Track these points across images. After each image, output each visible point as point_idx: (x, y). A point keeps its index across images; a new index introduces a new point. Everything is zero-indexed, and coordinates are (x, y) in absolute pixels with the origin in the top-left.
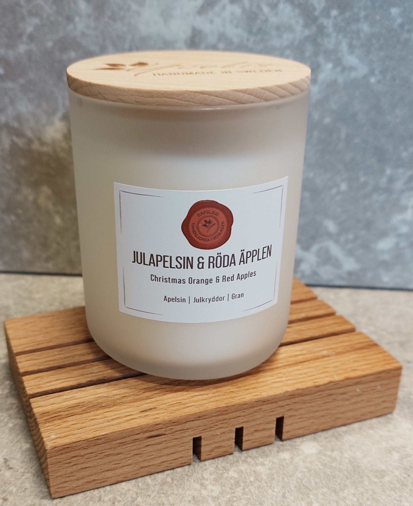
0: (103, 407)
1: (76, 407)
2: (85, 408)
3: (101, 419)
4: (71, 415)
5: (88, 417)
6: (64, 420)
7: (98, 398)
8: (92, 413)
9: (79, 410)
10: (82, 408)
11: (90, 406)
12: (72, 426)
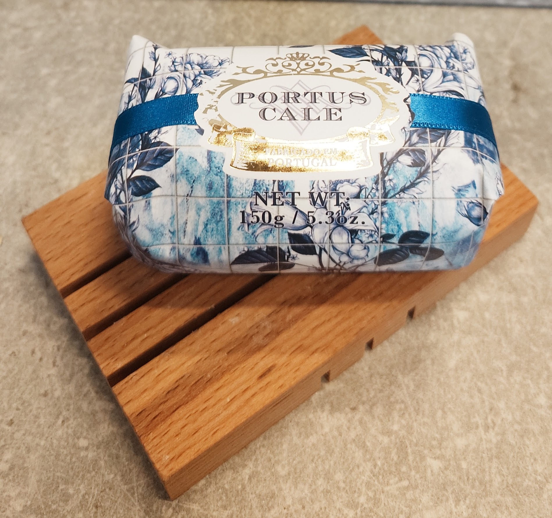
0: (210, 381)
1: (177, 390)
2: (187, 388)
3: (214, 405)
4: (174, 409)
5: (197, 406)
6: (169, 421)
7: (199, 364)
8: (200, 396)
9: (181, 395)
10: (185, 390)
11: (193, 383)
12: (183, 430)
